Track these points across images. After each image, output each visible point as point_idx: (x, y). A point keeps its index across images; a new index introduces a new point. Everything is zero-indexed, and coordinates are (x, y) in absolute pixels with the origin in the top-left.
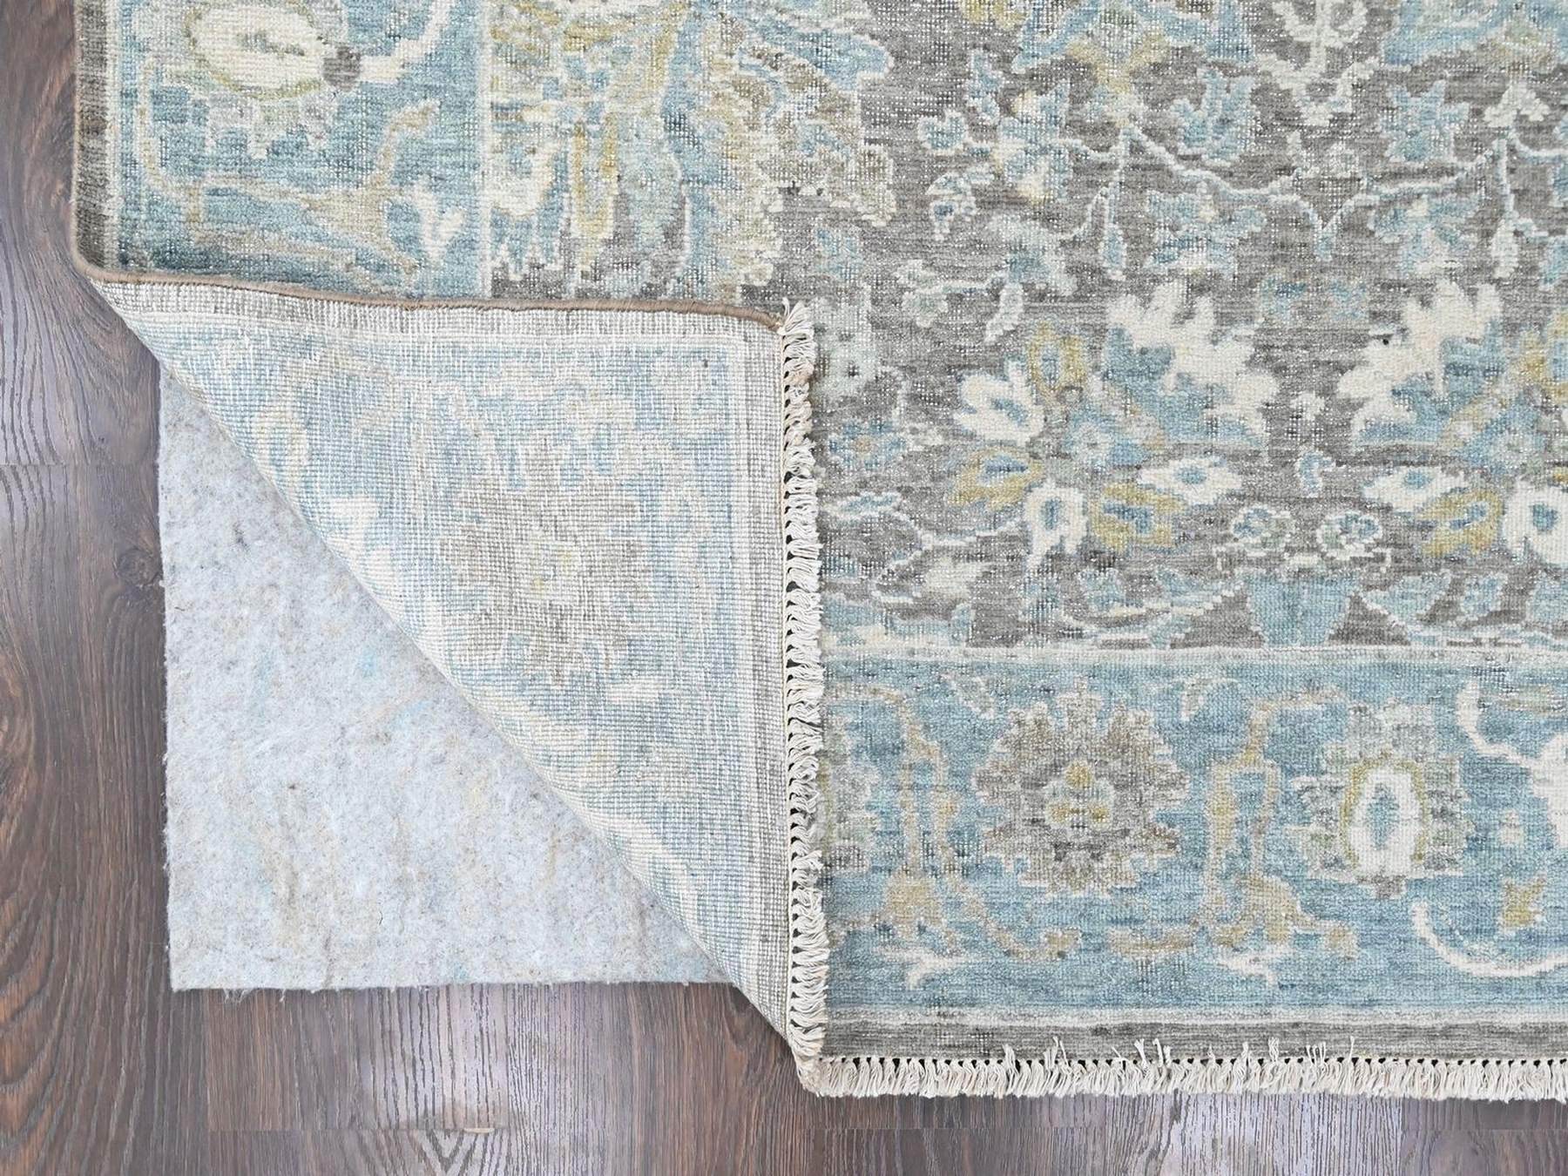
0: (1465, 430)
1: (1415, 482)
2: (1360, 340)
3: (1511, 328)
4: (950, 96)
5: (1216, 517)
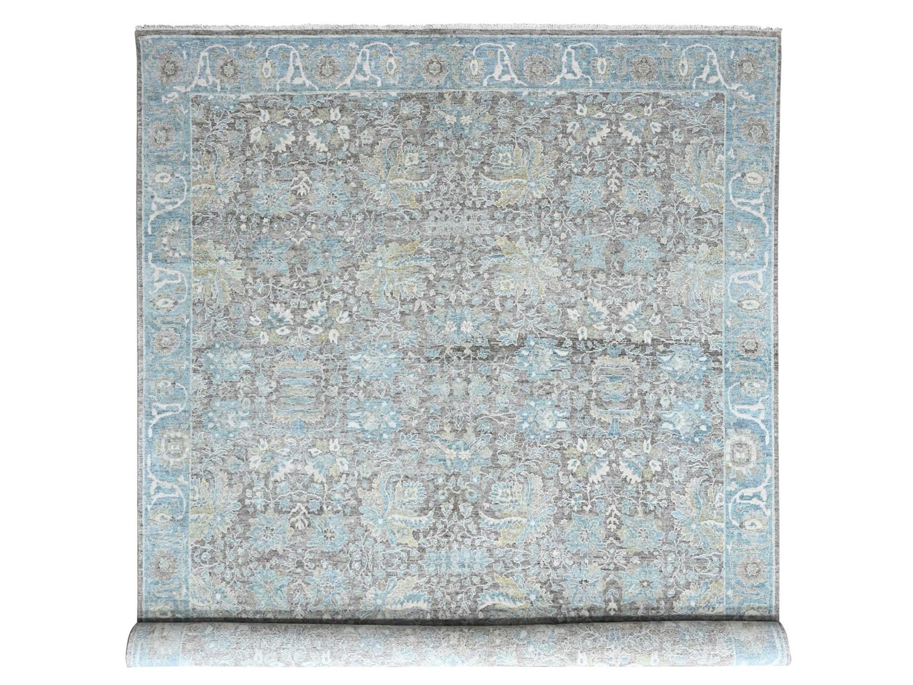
0: (593, 124)
1: (599, 116)
2: (607, 137)
3: (587, 139)
4: (663, 172)
5: (626, 111)
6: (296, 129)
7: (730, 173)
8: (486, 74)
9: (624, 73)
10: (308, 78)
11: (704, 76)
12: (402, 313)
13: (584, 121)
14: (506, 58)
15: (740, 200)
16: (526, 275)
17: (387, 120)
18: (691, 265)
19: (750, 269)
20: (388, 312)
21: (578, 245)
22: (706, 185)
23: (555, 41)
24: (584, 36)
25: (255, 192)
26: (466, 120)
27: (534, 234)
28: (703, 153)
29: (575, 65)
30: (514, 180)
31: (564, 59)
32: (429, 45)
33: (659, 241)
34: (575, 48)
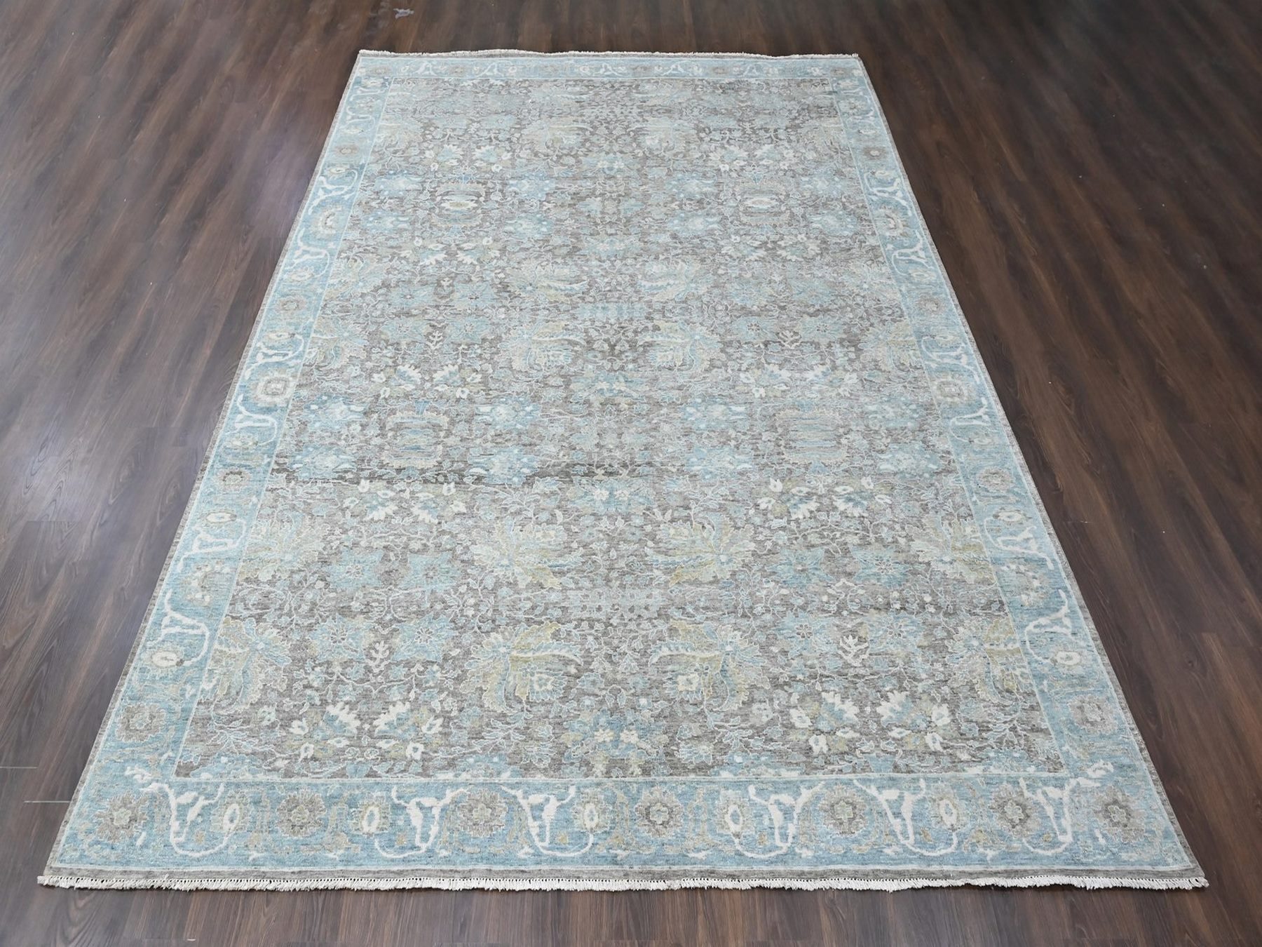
0: (400, 731)
1: (387, 742)
2: (380, 714)
3: (412, 710)
4: (303, 667)
5: (343, 751)
6: (878, 723)
7: (200, 666)
8: (571, 804)
9: (335, 808)
10: (874, 798)
11: (202, 802)
12: (688, 508)
13: (413, 734)
14: (534, 832)
15: (195, 632)
16: (519, 546)
17: (733, 736)
18: (288, 557)
19: (208, 553)
20: (707, 509)
21: (442, 578)
22: (240, 651)
23: (447, 860)
24: (395, 869)
25: (920, 639)
26: (605, 736)
27: (504, 591)
28: (233, 692)
29: (416, 818)
30: (530, 654)
31: (434, 830)
32: (671, 853)
33: (327, 584)
34: (413, 848)
